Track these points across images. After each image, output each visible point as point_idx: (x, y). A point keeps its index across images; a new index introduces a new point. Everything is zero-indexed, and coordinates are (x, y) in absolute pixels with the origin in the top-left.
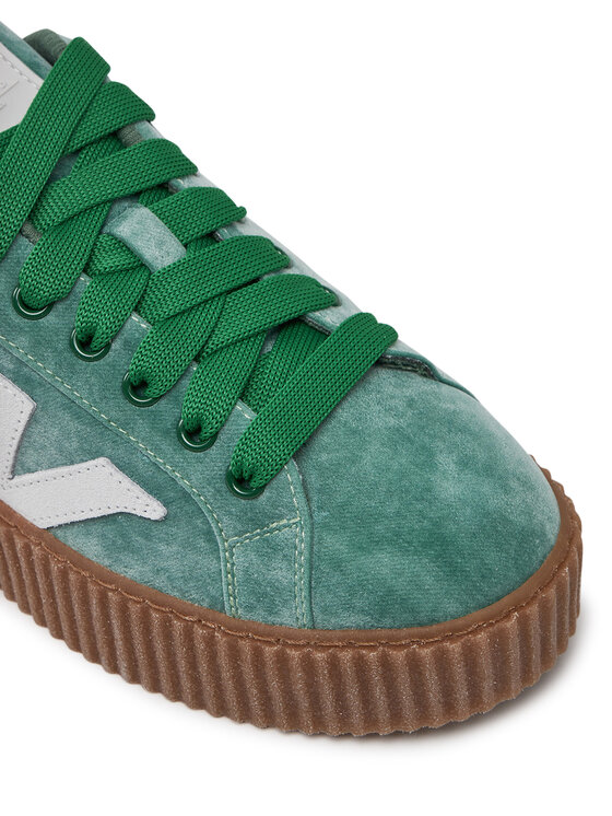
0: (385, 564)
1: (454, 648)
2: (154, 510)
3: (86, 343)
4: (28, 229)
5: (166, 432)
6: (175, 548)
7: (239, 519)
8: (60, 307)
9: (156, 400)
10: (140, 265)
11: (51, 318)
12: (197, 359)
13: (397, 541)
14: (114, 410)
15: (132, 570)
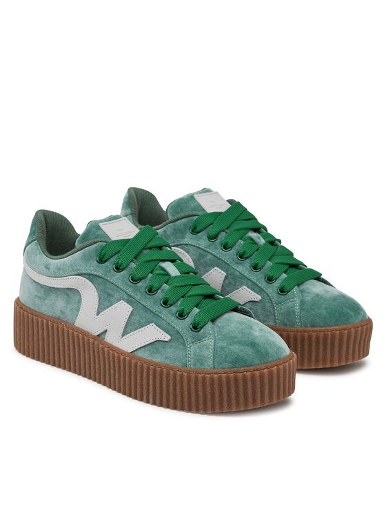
0: (236, 348)
1: (257, 373)
2: (167, 337)
3: (150, 291)
4: (134, 260)
5: (173, 315)
6: (172, 350)
7: (193, 338)
8: (143, 281)
9: (171, 306)
10: (168, 274)
11: (140, 284)
12: (183, 297)
13: (240, 342)
14: (157, 308)
15: (158, 359)
